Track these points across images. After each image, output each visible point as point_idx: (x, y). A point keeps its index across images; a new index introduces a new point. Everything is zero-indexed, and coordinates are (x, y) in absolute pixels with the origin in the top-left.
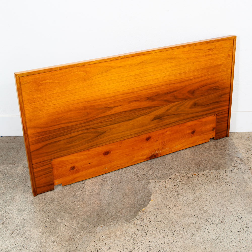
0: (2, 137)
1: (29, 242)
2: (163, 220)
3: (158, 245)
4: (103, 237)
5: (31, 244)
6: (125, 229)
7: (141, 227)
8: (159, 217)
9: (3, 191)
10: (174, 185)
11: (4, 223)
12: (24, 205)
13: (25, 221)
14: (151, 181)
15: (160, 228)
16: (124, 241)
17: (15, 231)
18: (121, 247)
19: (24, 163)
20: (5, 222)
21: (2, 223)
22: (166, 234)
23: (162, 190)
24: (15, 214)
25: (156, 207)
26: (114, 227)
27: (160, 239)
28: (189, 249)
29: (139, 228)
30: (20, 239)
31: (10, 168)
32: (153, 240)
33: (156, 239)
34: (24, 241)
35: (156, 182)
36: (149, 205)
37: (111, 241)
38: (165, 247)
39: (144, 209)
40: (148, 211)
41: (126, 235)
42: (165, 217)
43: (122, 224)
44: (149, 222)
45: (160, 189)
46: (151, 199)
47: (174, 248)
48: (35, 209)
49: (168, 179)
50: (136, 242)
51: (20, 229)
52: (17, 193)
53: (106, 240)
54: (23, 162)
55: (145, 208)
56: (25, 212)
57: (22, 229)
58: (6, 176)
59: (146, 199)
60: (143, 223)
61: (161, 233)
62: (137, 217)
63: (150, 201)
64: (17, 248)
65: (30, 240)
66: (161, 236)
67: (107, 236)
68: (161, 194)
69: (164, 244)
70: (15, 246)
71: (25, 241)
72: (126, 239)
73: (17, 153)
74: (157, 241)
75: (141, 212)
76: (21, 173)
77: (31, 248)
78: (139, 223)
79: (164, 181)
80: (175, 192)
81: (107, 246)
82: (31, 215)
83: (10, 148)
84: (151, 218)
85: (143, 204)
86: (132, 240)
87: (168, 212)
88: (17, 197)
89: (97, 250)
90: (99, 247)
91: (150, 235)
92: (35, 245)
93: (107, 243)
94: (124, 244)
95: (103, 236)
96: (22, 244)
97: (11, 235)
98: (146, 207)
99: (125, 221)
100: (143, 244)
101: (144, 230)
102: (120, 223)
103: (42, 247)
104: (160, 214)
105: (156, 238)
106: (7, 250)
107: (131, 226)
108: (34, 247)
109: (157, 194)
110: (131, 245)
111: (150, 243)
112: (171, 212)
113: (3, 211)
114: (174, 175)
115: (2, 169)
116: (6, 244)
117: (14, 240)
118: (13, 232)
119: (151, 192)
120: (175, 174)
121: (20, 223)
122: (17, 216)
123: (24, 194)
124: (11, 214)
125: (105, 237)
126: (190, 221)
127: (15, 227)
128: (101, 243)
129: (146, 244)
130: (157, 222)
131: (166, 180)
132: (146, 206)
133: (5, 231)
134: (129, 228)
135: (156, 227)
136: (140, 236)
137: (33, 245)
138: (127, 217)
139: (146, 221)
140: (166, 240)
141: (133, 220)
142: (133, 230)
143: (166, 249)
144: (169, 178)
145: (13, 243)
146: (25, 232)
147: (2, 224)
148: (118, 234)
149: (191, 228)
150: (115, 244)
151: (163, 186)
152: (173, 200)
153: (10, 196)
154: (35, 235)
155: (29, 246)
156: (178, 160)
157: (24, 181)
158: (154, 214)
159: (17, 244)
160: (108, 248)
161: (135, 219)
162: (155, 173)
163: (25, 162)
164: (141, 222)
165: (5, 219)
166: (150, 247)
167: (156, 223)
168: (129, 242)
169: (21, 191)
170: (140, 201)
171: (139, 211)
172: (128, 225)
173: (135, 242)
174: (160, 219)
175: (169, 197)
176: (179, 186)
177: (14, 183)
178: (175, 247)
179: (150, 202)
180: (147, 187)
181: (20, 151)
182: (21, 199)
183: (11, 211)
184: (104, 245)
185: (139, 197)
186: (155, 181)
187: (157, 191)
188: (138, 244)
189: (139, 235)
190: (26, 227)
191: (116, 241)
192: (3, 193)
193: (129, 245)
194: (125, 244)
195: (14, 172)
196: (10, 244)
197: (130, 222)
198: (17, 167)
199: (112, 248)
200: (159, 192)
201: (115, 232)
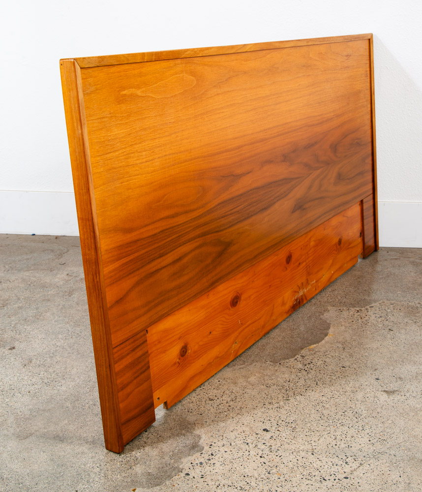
0: (34, 235)
1: (60, 379)
2: (355, 366)
3: (341, 402)
4: (219, 381)
5: (63, 382)
6: (269, 374)
7: (305, 373)
8: (346, 360)
9: (20, 305)
10: (381, 317)
11: (14, 348)
12: (60, 326)
13: (57, 349)
14: (329, 308)
15: (347, 377)
16: (266, 392)
17: (34, 361)
18: (258, 400)
19: (71, 271)
20: (16, 347)
21: (9, 347)
22: (362, 387)
23: (355, 322)
24: (40, 337)
25: (340, 345)
26: (244, 369)
27: (347, 393)
28: (413, 414)
29: (300, 374)
30: (42, 373)
31: (42, 276)
32: (332, 394)
33: (338, 393)
34: (50, 377)
35: (341, 310)
36: (323, 342)
37: (235, 389)
38: (357, 406)
39: (313, 346)
40: (322, 350)
41: (270, 382)
42: (359, 361)
43: (264, 365)
44: (322, 366)
45: (350, 321)
46: (328, 333)
47: (379, 410)
48: (81, 333)
49: (368, 307)
50: (293, 395)
51: (45, 359)
52: (49, 309)
53: (225, 387)
54: (69, 269)
55: (315, 345)
56: (60, 336)
57: (49, 360)
58: (32, 285)
59: (319, 333)
60: (309, 367)
61: (350, 385)
62: (296, 357)
63: (326, 335)
64: (34, 386)
65: (64, 376)
66: (348, 389)
67: (229, 381)
68: (350, 328)
69: (357, 402)
70: (29, 382)
71: (52, 376)
72: (271, 389)
73: (60, 257)
74: (340, 395)
75: (307, 350)
76: (61, 283)
77: (64, 388)
78: (300, 366)
79: (358, 309)
80: (382, 326)
81: (228, 396)
82: (72, 341)
83: (48, 250)
84: (327, 360)
85: (310, 339)
86: (283, 391)
87: (366, 354)
88: (48, 314)
89: (203, 400)
90: (210, 397)
91: (324, 385)
92: (73, 383)
93: (227, 392)
94: (264, 395)
95: (221, 380)
96: (46, 381)
97: (25, 365)
98: (317, 345)
99: (271, 361)
100: (309, 399)
101: (311, 378)
102: (258, 364)
103: (86, 388)
104: (348, 355)
105: (338, 391)
106: (13, 386)
107: (284, 369)
108: (70, 386)
109: (343, 328)
110: (281, 398)
111: (324, 398)
112: (373, 355)
113: (15, 332)
114: (380, 302)
115: (26, 276)
116: (12, 379)
117: (30, 374)
118: (31, 362)
119: (329, 324)
120: (382, 301)
121: (46, 350)
122: (42, 339)
123: (63, 311)
124: (29, 337)
125: (224, 382)
126: (415, 371)
127: (35, 356)
128: (215, 391)
129: (315, 399)
130: (342, 368)
131: (363, 309)
132: (318, 342)
133: (12, 359)
134: (279, 373)
135: (338, 374)
136: (302, 386)
137: (69, 383)
138: (275, 355)
139: (315, 365)
140: (360, 395)
141: (287, 361)
142: (286, 376)
143: (360, 410)
144: (370, 306)
145: (26, 378)
146: (54, 363)
147: (10, 349)
148: (252, 379)
149: (419, 381)
150: (245, 395)
151: (355, 316)
152: (379, 337)
153: (35, 311)
154: (75, 370)
155: (60, 384)
156: (389, 283)
157: (67, 294)
158: (334, 355)
159: (34, 380)
160: (229, 399)
161: (292, 360)
162: (339, 298)
163: (72, 269)
164: (305, 365)
165: (17, 342)
166: (325, 405)
167: (338, 369)
168: (277, 393)
169: (57, 307)
170: (304, 335)
171: (302, 349)
172: (276, 368)
173: (291, 394)
174: (347, 364)
175: (369, 333)
176: (391, 318)
177: (45, 295)
178: (382, 408)
179: (327, 337)
180: (321, 316)
181: (65, 254)
182: (55, 317)
183: (31, 333)
184: (222, 394)
185: (302, 328)
186: (339, 308)
187: (343, 323)
188: (298, 397)
189: (299, 384)
190: (57, 357)
191: (246, 390)
192: (20, 308)
193: (276, 398)
194: (267, 395)
195: (48, 281)
196: (20, 378)
197: (280, 364)
198: (56, 274)
199: (238, 400)
200: (348, 325)
201: (246, 377)
